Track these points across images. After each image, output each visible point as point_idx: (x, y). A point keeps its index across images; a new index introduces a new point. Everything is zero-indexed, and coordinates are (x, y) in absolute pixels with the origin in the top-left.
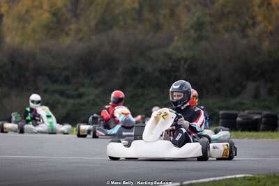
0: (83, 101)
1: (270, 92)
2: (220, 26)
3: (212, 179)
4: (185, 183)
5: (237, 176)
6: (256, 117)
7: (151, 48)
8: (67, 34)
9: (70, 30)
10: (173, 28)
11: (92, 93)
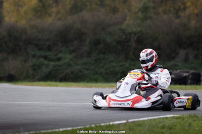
0: (60, 63)
1: (196, 57)
2: (160, 10)
3: (149, 118)
4: (130, 121)
5: (168, 116)
6: (185, 75)
7: (110, 26)
8: (50, 15)
9: (52, 12)
10: (126, 11)
11: (67, 57)
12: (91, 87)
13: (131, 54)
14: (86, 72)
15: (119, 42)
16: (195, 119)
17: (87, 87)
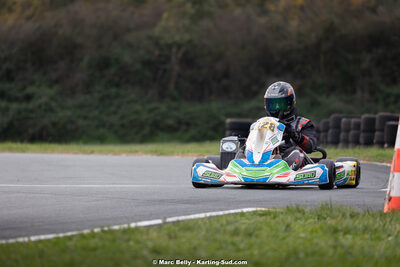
0: (31, 105)
3: (208, 214)
4: (169, 220)
5: (245, 210)
7: (129, 30)
8: (10, 10)
9: (15, 3)
11: (44, 94)
12: (92, 152)
13: (172, 86)
14: (81, 123)
15: (147, 64)
16: (299, 215)
17: (85, 153)
